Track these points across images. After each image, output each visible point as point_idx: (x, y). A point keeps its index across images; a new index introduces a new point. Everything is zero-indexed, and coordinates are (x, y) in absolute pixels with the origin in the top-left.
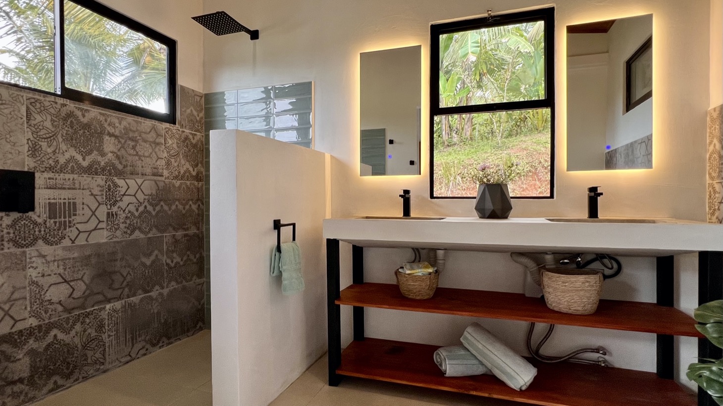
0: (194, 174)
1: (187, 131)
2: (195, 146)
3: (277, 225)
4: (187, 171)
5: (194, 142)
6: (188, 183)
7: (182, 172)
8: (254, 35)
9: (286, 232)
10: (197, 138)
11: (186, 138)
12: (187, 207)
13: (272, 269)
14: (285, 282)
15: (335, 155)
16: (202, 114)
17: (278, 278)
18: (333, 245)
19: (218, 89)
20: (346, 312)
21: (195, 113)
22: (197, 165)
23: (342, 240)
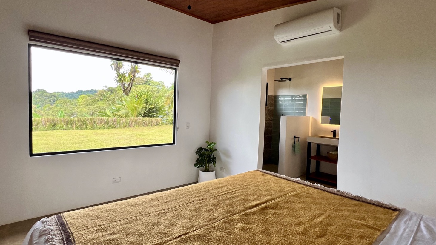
0: (270, 119)
1: (269, 107)
2: (271, 111)
3: (295, 137)
4: (269, 118)
5: (271, 110)
6: (269, 122)
7: (268, 119)
8: (290, 79)
9: (297, 139)
10: (271, 109)
11: (269, 109)
12: (268, 129)
13: (293, 148)
14: (296, 151)
15: (313, 117)
16: (273, 102)
17: (294, 150)
18: (309, 144)
19: (278, 95)
20: (313, 162)
21: (271, 102)
22: (271, 117)
23: (313, 143)
